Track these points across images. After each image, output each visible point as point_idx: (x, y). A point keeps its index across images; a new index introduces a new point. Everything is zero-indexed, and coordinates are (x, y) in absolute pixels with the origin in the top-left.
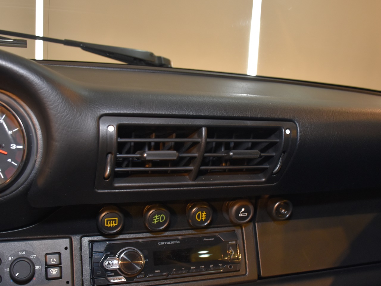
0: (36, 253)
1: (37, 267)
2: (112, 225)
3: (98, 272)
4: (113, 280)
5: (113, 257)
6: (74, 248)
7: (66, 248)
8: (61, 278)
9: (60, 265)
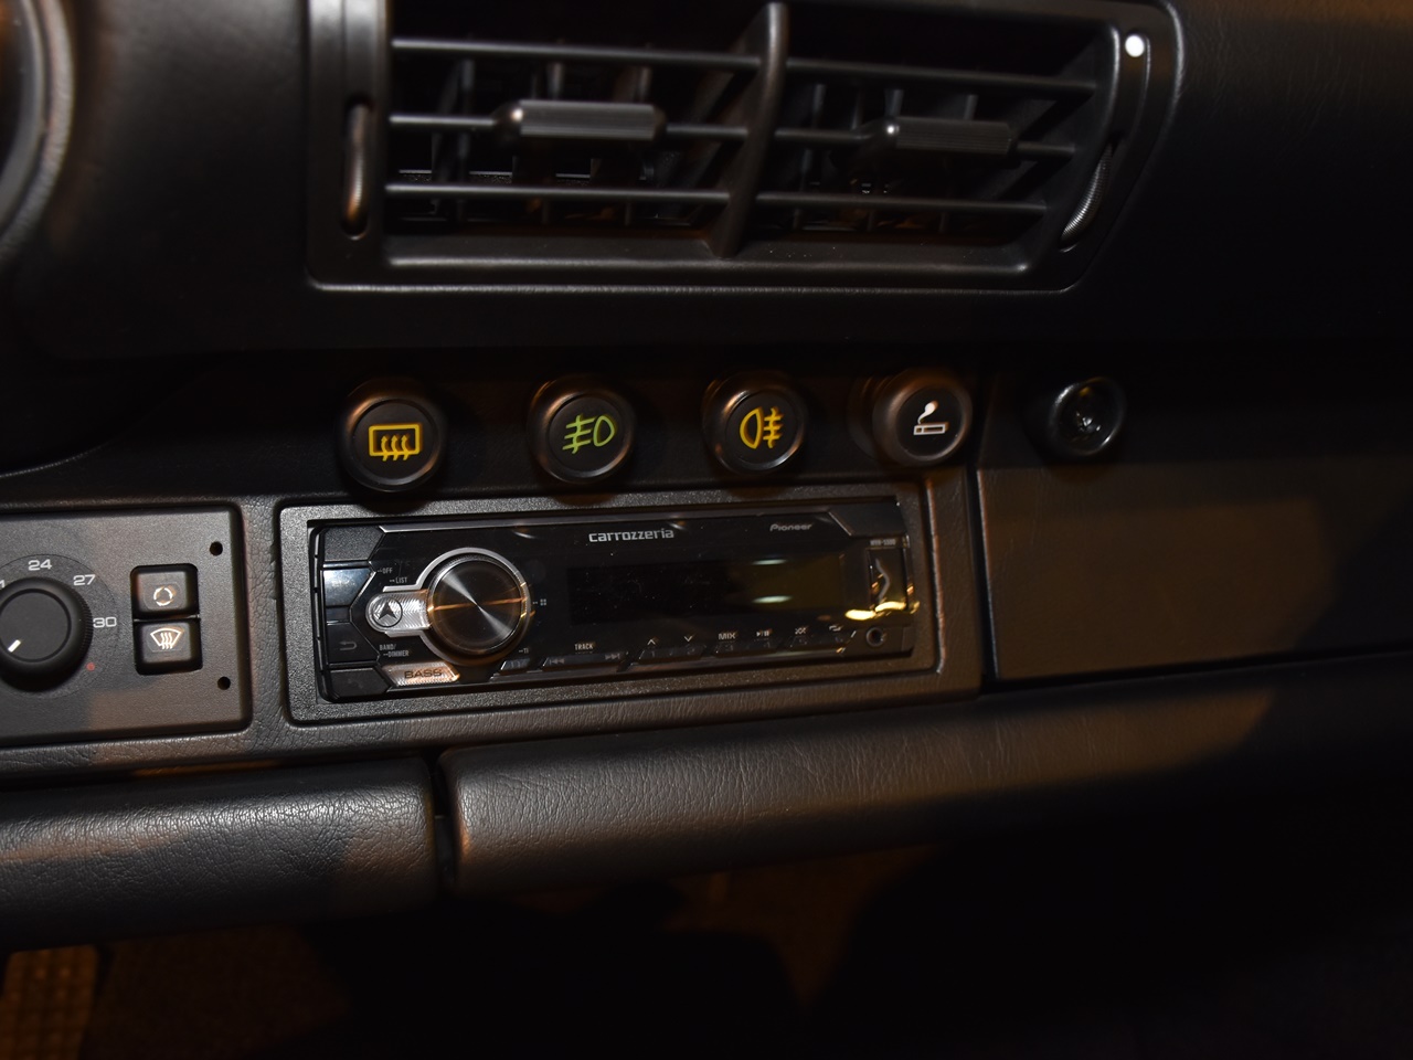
0: (94, 566)
1: (101, 623)
2: (396, 453)
3: (344, 643)
4: (407, 674)
5: (404, 584)
6: (248, 549)
7: (216, 549)
8: (195, 663)
9: (194, 616)
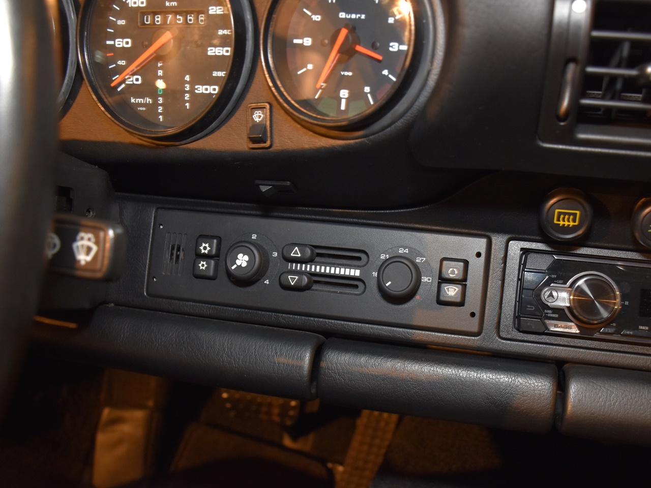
0: (426, 255)
1: (425, 279)
2: (566, 223)
3: (529, 306)
4: (556, 326)
5: (561, 284)
6: (492, 257)
7: (479, 255)
8: (461, 304)
9: (464, 283)
